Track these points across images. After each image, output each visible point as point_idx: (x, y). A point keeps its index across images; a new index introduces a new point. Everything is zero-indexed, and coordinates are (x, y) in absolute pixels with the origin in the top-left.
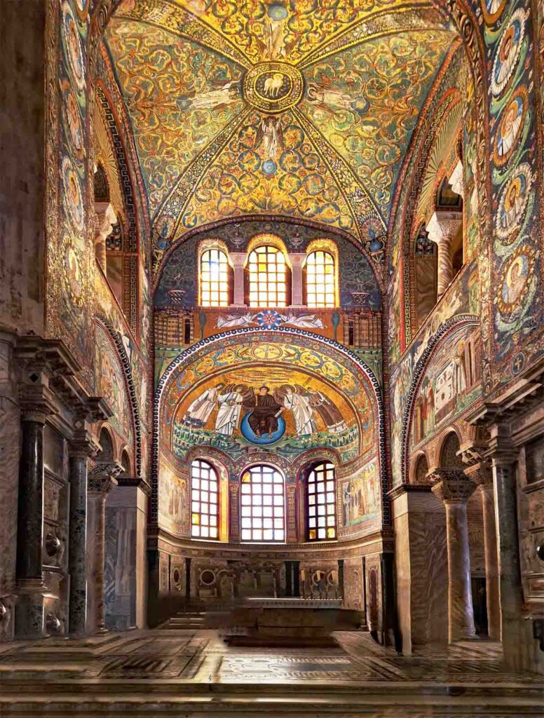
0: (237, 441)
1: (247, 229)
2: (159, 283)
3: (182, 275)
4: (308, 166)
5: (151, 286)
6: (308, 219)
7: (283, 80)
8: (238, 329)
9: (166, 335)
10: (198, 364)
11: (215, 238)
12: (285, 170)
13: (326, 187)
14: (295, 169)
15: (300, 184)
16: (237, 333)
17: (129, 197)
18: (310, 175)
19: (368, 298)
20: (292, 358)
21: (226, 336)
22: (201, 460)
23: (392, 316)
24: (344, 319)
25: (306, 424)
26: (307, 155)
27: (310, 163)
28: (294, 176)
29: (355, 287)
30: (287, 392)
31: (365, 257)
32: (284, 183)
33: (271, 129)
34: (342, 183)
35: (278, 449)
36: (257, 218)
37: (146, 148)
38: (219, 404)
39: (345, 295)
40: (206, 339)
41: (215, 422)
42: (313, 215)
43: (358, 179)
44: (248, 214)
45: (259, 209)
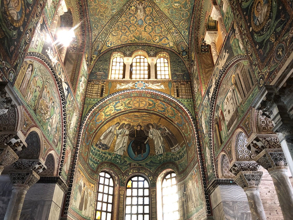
0: (126, 159)
1: (132, 48)
2: (92, 70)
3: (103, 66)
4: (155, 22)
5: (88, 70)
6: (156, 44)
8: (126, 90)
9: (92, 93)
10: (106, 109)
11: (118, 52)
12: (147, 23)
13: (163, 30)
14: (150, 23)
15: (152, 29)
16: (125, 92)
17: (83, 30)
18: (157, 25)
19: (183, 76)
20: (151, 106)
21: (120, 93)
22: (106, 172)
23: (195, 82)
24: (174, 85)
25: (160, 147)
26: (154, 17)
27: (156, 20)
28: (150, 26)
29: (177, 71)
30: (150, 128)
31: (181, 59)
32: (146, 29)
33: (141, 7)
34: (169, 28)
35: (146, 164)
36: (136, 44)
37: (93, 13)
38: (117, 135)
39: (173, 74)
40: (111, 95)
41: (114, 147)
42: (158, 42)
43: (175, 26)
44: (132, 42)
45: (137, 40)
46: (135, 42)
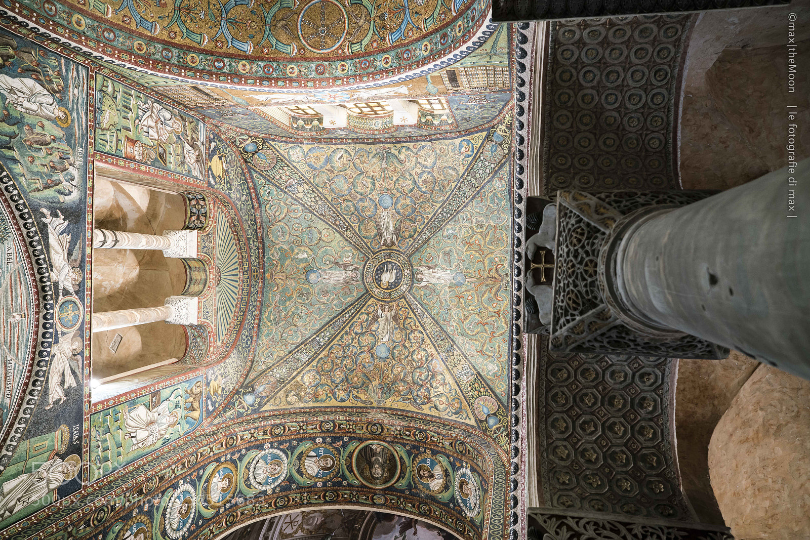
4: (350, 203)
7: (381, 281)
12: (371, 199)
14: (361, 200)
15: (354, 186)
18: (345, 195)
26: (353, 214)
27: (349, 207)
28: (361, 194)
32: (370, 186)
33: (388, 237)
37: (501, 234)
42: (334, 151)
43: (299, 203)
44: (405, 144)
45: (393, 151)
46: (399, 145)
